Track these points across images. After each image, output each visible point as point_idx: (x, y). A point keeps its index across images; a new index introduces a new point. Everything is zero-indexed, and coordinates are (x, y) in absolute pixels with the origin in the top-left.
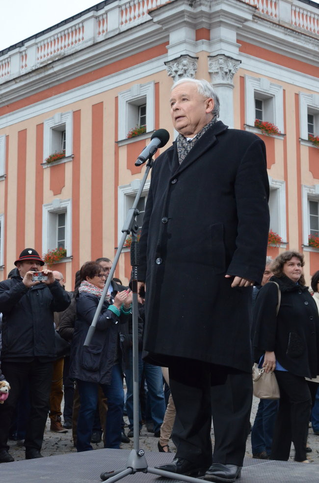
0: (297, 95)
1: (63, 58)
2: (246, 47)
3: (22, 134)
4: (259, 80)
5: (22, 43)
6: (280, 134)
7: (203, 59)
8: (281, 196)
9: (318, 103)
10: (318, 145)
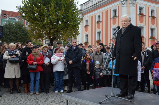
0: (149, 7)
1: (100, 2)
3: (92, 17)
4: (140, 4)
6: (145, 16)
8: (145, 28)
9: (153, 9)
10: (153, 17)
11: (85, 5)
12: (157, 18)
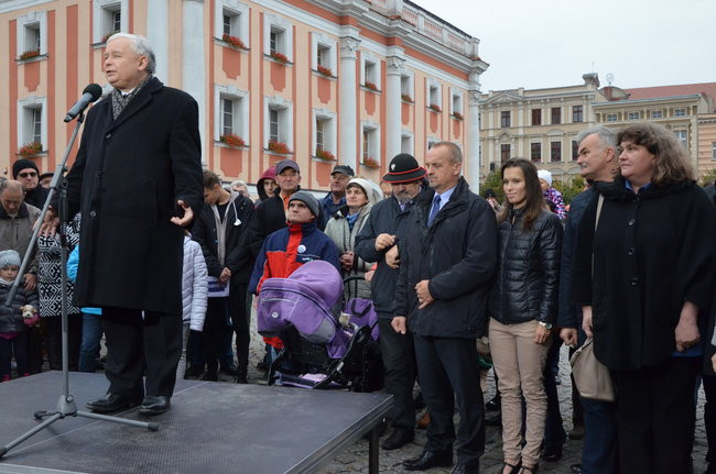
0: (261, 14)
6: (245, 49)
8: (245, 104)
9: (281, 23)
10: (279, 60)
12: (294, 64)
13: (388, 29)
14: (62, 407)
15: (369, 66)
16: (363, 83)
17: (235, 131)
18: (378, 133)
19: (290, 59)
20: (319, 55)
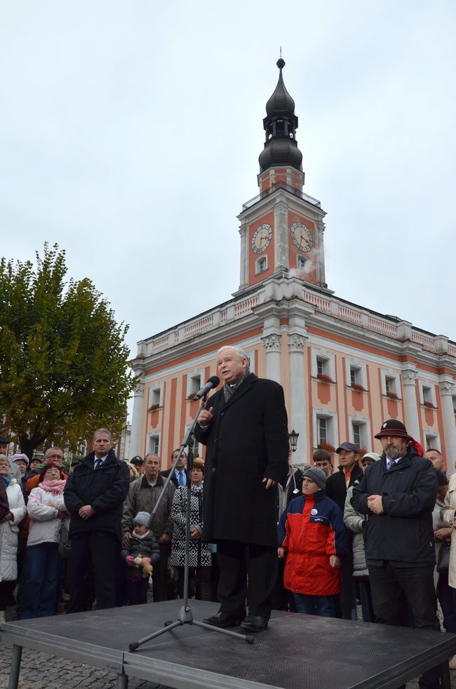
0: (343, 359)
1: (201, 335)
2: (311, 329)
3: (174, 381)
4: (320, 349)
5: (176, 327)
6: (333, 383)
7: (285, 336)
8: (335, 421)
9: (357, 364)
10: (358, 389)
11: (154, 344)
12: (368, 391)
13: (438, 363)
14: (183, 617)
15: (426, 390)
16: (422, 402)
17: (328, 441)
18: (438, 440)
19: (366, 387)
20: (387, 384)
